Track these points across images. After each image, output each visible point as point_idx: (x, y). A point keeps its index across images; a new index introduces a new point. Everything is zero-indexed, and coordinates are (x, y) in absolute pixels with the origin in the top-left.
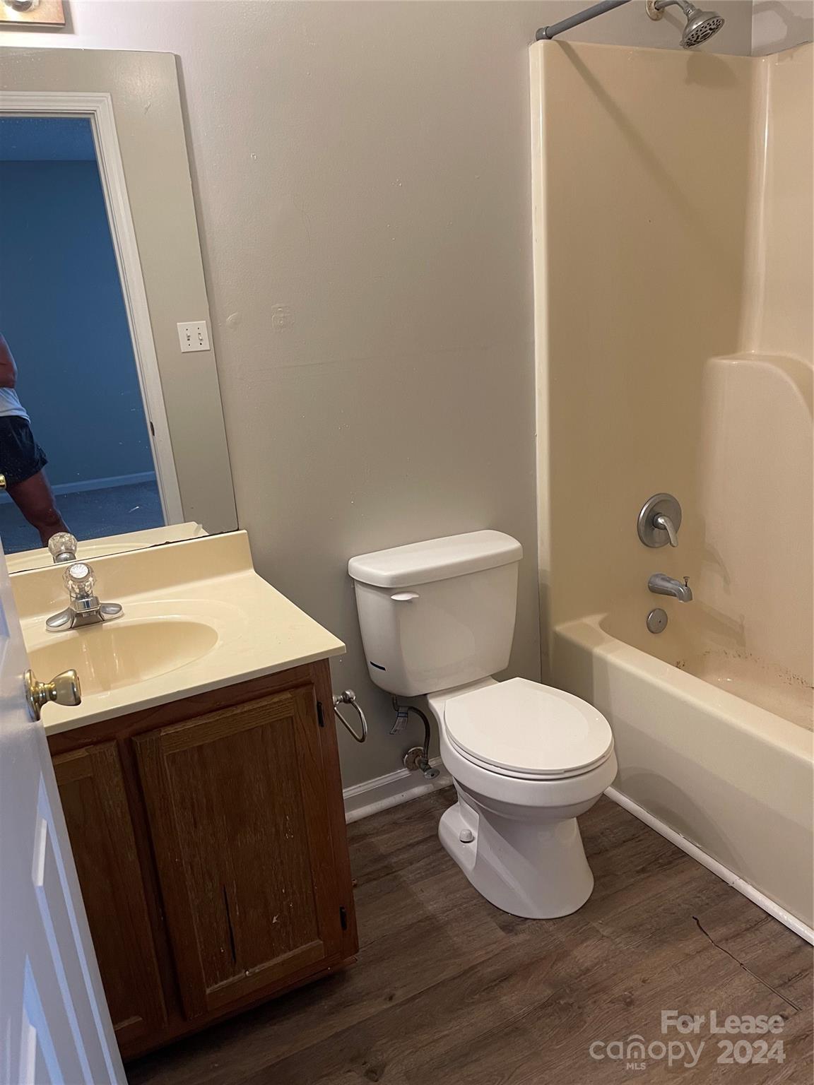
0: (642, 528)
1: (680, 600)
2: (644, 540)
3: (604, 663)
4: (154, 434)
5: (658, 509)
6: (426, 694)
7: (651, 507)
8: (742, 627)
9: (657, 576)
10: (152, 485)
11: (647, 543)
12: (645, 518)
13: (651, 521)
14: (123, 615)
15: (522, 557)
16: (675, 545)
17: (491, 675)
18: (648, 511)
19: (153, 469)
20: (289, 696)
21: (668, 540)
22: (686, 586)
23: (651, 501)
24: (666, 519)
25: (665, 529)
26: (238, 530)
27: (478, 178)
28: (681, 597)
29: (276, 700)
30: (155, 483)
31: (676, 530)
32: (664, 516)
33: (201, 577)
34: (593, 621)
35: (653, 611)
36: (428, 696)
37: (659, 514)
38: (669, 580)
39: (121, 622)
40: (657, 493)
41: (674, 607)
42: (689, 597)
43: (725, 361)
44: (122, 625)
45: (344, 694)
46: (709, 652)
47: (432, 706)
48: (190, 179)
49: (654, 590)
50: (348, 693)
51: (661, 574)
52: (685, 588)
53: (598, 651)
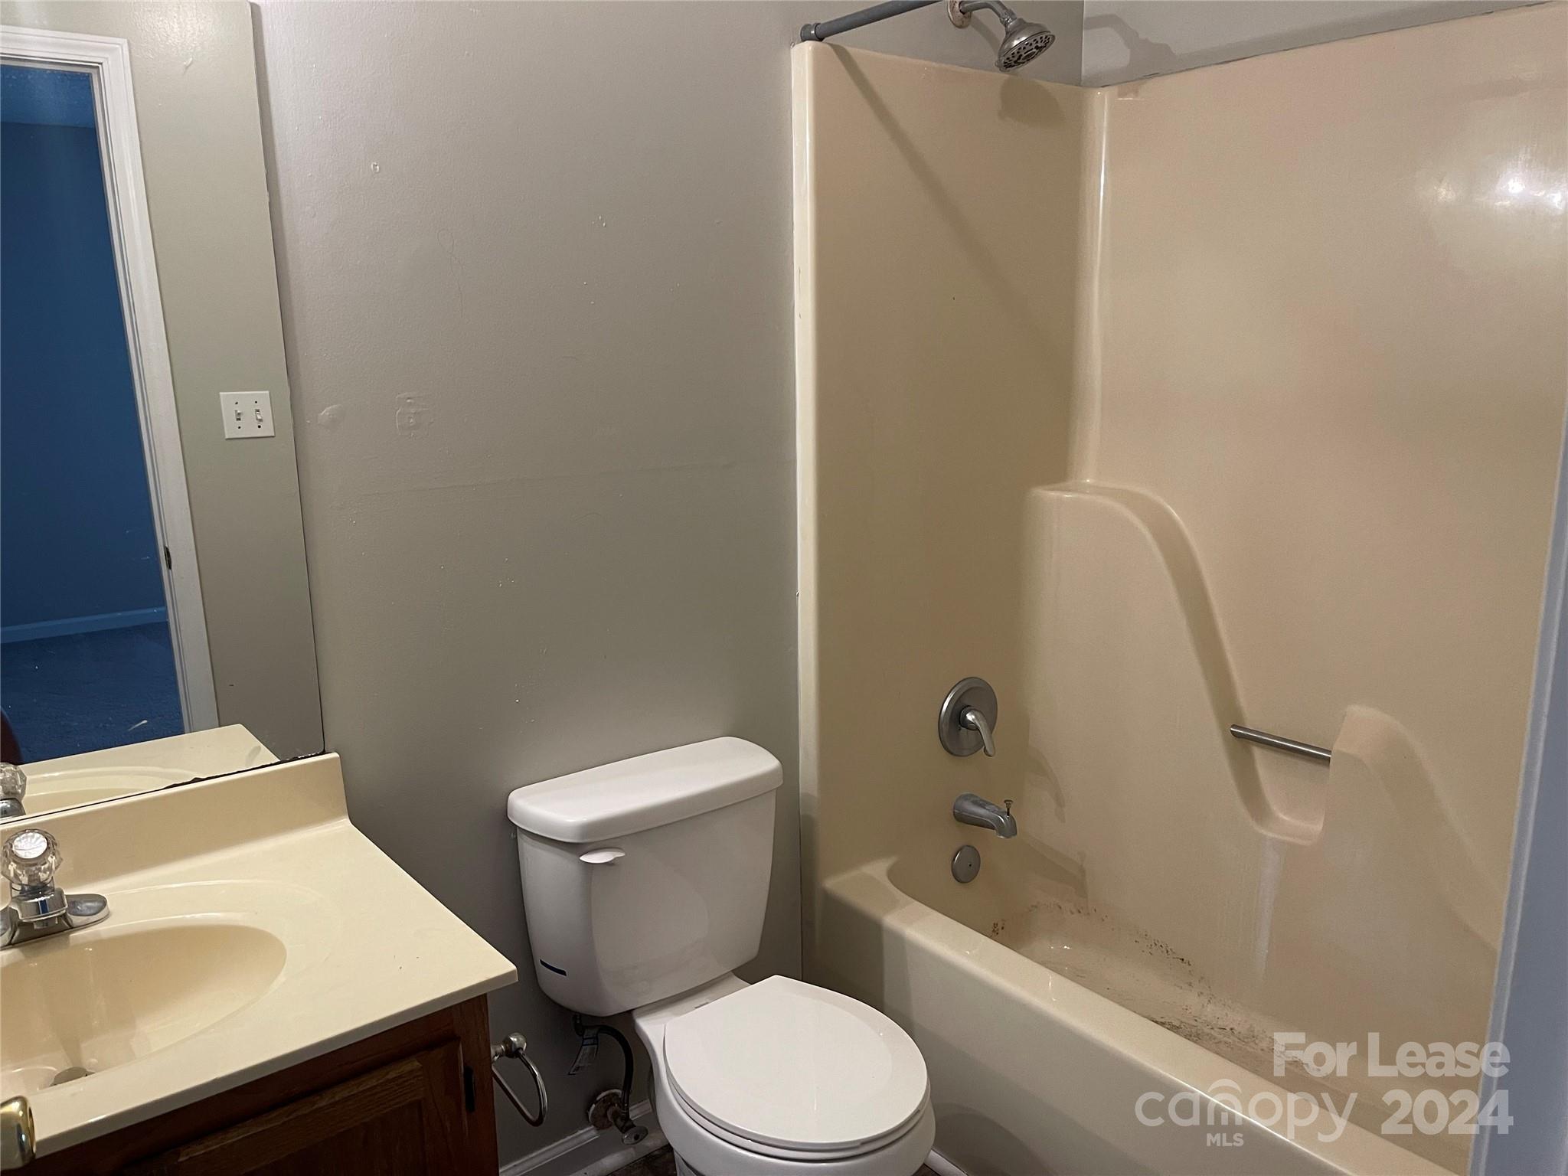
0: (945, 728)
1: (1001, 834)
2: (947, 744)
3: (899, 940)
4: (170, 567)
5: (967, 702)
6: (630, 1012)
7: (956, 698)
8: (1082, 871)
9: (965, 797)
10: (160, 631)
11: (952, 751)
12: (950, 712)
13: (957, 717)
14: (107, 917)
15: (782, 782)
16: (990, 753)
17: (733, 971)
18: (952, 706)
19: (162, 602)
20: (416, 1064)
21: (980, 743)
22: (1008, 814)
23: (956, 689)
24: (978, 714)
25: (977, 729)
26: (323, 753)
27: (718, 223)
28: (1001, 829)
29: (392, 1075)
30: (165, 626)
31: (991, 727)
32: (975, 710)
33: (255, 834)
34: (878, 869)
35: (960, 850)
36: (635, 1014)
37: (967, 708)
38: (982, 804)
39: (103, 929)
40: (962, 679)
41: (991, 846)
42: (1010, 830)
43: (1053, 494)
44: (104, 936)
45: (507, 1042)
46: (1036, 907)
47: (640, 1030)
48: (267, 193)
49: (962, 818)
50: (514, 1039)
51: (972, 795)
52: (1006, 817)
53: (892, 921)
